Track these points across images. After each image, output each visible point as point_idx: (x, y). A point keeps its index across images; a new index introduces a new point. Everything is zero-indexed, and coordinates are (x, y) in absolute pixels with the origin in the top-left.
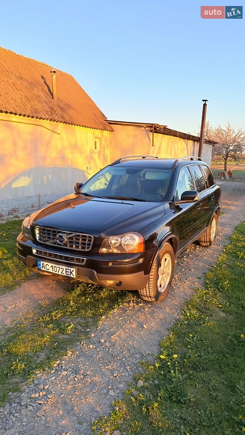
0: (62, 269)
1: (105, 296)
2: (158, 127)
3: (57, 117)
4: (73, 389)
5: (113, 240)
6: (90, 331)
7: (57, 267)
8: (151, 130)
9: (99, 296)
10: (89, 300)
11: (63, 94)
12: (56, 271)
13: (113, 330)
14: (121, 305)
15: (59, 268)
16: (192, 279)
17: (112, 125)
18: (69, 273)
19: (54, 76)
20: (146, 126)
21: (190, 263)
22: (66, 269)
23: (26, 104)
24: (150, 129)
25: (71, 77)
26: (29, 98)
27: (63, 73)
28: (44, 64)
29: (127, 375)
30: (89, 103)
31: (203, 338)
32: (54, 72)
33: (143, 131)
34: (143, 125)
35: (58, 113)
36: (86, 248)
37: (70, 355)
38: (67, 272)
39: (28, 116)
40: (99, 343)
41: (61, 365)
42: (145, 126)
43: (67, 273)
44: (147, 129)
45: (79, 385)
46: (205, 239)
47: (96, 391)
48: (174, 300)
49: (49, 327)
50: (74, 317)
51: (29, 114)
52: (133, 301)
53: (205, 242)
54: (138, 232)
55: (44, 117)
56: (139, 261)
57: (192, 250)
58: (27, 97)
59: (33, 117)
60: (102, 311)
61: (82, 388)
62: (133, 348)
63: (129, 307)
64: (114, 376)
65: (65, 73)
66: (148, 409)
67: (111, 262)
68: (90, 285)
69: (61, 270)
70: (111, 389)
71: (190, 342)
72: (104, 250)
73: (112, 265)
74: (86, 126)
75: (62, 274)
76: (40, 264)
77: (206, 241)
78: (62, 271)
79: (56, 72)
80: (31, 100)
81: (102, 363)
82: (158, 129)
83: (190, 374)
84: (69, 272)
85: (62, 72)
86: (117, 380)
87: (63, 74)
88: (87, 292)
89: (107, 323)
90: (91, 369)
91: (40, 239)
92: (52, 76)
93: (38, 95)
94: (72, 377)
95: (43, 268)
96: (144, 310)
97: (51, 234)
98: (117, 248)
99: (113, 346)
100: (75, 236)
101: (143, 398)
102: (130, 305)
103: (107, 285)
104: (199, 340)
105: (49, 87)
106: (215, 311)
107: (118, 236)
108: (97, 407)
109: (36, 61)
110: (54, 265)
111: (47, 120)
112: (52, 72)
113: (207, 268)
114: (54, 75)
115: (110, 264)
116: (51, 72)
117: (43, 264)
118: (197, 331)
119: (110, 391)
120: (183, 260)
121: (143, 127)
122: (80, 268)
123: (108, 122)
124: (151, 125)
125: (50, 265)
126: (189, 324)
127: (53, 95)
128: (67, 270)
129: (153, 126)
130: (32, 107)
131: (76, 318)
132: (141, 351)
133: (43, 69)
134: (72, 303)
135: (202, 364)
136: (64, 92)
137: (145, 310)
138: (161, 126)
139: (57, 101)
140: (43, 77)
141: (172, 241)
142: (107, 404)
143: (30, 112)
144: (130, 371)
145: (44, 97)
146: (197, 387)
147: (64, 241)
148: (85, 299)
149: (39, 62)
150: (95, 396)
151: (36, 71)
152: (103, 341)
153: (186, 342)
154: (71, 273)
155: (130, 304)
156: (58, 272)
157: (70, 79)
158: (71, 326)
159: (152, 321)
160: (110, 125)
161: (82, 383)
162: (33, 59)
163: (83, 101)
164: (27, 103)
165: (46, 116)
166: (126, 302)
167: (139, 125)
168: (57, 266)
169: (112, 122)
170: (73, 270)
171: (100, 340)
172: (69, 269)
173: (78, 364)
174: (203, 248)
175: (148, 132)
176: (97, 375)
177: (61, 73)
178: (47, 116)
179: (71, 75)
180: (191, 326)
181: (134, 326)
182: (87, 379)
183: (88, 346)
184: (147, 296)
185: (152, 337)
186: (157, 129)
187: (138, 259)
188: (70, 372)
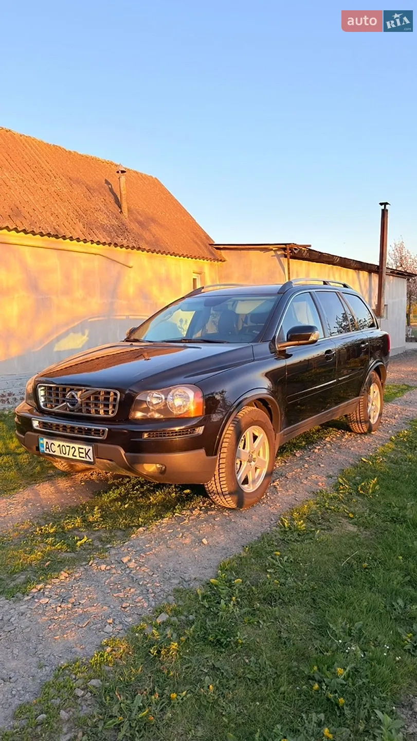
0: (73, 449)
1: (157, 501)
2: (296, 249)
3: (126, 240)
4: (49, 622)
5: (154, 398)
6: (111, 547)
7: (67, 446)
8: (285, 255)
9: (146, 502)
10: (126, 506)
11: (139, 207)
12: (64, 453)
13: (150, 546)
14: (177, 513)
15: (68, 448)
16: (317, 477)
17: (222, 251)
18: (84, 455)
19: (123, 179)
20: (276, 249)
21: (323, 457)
22: (79, 448)
23: (75, 222)
24: (283, 252)
25: (156, 181)
26: (80, 212)
27: (143, 175)
28: (112, 164)
29: (146, 606)
30: (183, 219)
31: (300, 559)
32: (123, 172)
33: (272, 256)
34: (271, 247)
35: (128, 235)
36: (110, 413)
37: (63, 578)
38: (80, 454)
39: (78, 240)
40: (120, 563)
41: (44, 591)
42: (274, 249)
43: (81, 456)
44: (279, 253)
45: (60, 616)
46: (358, 417)
47: (84, 626)
48: (271, 507)
49: (47, 541)
50: (95, 529)
51: (78, 237)
52: (201, 507)
53: (357, 422)
54: (194, 385)
55: (103, 241)
56: (195, 432)
57: (334, 439)
58: (78, 212)
59: (85, 241)
60: (143, 520)
61: (64, 621)
62: (171, 570)
63: (191, 516)
64: (123, 606)
65: (145, 175)
66: (159, 652)
67: (146, 432)
68: (137, 487)
69: (72, 451)
70: (110, 624)
71: (274, 564)
72: (139, 415)
73: (149, 437)
74: (176, 253)
75: (74, 458)
76: (43, 444)
77: (358, 419)
78: (74, 453)
79: (125, 172)
80: (84, 216)
81: (111, 589)
82: (296, 252)
83: (255, 608)
84: (83, 453)
85: (141, 174)
86: (126, 612)
87: (142, 177)
88: (129, 496)
89: (143, 537)
90: (90, 596)
91: (45, 405)
92: (119, 178)
93: (97, 208)
94: (54, 607)
95: (47, 450)
96: (214, 520)
97: (60, 395)
98: (159, 411)
99: (140, 567)
100: (93, 394)
101: (158, 637)
102: (192, 513)
103: (145, 473)
104: (291, 561)
105: (117, 196)
106: (339, 524)
107: (159, 391)
108: (77, 646)
109: (97, 159)
110: (62, 443)
111: (110, 246)
112: (120, 172)
113: (350, 463)
114: (123, 177)
115: (146, 436)
116: (118, 172)
117: (47, 442)
118: (293, 549)
119: (108, 626)
120: (314, 452)
121: (272, 250)
122: (99, 445)
123: (215, 246)
124: (284, 246)
125: (57, 443)
126: (284, 540)
127: (123, 209)
128: (81, 450)
129: (288, 248)
130: (84, 225)
131: (98, 530)
132: (185, 575)
133: (109, 171)
134: (98, 509)
135: (283, 595)
136: (143, 204)
137: (216, 520)
138: (301, 246)
139: (128, 217)
140: (107, 182)
141: (269, 407)
142: (95, 643)
143: (81, 233)
144: (153, 600)
145: (106, 211)
146: (261, 626)
147: (77, 403)
148: (121, 505)
149: (103, 161)
150: (81, 631)
151: (97, 173)
152: (125, 560)
153: (267, 564)
154: (86, 454)
155: (194, 512)
156: (68, 455)
157: (155, 184)
158: (83, 541)
159: (221, 535)
160: (219, 251)
161: (67, 614)
162: (93, 156)
163: (174, 216)
164: (77, 220)
165: (107, 240)
166: (188, 509)
167: (265, 248)
168: (66, 444)
169: (222, 247)
170: (89, 450)
171: (122, 559)
172: (83, 449)
173: (72, 590)
174: (356, 436)
175: (281, 258)
176: (95, 605)
177: (140, 176)
178: (109, 239)
179: (156, 178)
180: (287, 542)
181: (188, 541)
182: (77, 609)
183: (99, 567)
184: (218, 494)
185: (212, 556)
186: (294, 252)
187: (193, 428)
188: (53, 599)
